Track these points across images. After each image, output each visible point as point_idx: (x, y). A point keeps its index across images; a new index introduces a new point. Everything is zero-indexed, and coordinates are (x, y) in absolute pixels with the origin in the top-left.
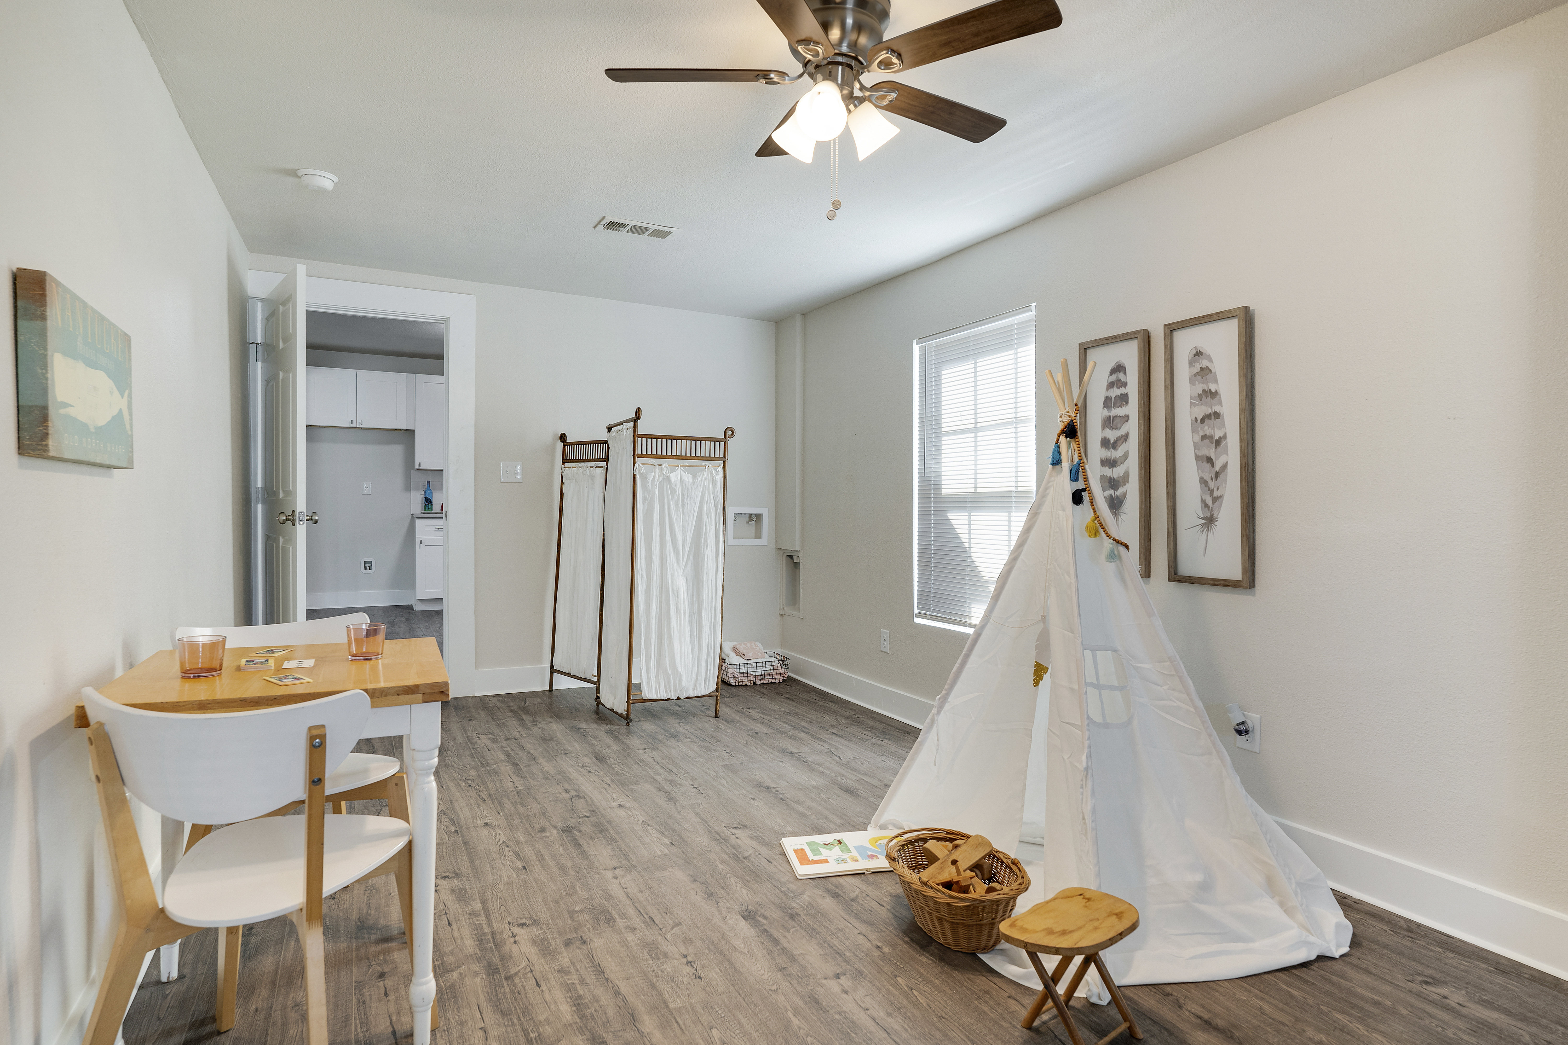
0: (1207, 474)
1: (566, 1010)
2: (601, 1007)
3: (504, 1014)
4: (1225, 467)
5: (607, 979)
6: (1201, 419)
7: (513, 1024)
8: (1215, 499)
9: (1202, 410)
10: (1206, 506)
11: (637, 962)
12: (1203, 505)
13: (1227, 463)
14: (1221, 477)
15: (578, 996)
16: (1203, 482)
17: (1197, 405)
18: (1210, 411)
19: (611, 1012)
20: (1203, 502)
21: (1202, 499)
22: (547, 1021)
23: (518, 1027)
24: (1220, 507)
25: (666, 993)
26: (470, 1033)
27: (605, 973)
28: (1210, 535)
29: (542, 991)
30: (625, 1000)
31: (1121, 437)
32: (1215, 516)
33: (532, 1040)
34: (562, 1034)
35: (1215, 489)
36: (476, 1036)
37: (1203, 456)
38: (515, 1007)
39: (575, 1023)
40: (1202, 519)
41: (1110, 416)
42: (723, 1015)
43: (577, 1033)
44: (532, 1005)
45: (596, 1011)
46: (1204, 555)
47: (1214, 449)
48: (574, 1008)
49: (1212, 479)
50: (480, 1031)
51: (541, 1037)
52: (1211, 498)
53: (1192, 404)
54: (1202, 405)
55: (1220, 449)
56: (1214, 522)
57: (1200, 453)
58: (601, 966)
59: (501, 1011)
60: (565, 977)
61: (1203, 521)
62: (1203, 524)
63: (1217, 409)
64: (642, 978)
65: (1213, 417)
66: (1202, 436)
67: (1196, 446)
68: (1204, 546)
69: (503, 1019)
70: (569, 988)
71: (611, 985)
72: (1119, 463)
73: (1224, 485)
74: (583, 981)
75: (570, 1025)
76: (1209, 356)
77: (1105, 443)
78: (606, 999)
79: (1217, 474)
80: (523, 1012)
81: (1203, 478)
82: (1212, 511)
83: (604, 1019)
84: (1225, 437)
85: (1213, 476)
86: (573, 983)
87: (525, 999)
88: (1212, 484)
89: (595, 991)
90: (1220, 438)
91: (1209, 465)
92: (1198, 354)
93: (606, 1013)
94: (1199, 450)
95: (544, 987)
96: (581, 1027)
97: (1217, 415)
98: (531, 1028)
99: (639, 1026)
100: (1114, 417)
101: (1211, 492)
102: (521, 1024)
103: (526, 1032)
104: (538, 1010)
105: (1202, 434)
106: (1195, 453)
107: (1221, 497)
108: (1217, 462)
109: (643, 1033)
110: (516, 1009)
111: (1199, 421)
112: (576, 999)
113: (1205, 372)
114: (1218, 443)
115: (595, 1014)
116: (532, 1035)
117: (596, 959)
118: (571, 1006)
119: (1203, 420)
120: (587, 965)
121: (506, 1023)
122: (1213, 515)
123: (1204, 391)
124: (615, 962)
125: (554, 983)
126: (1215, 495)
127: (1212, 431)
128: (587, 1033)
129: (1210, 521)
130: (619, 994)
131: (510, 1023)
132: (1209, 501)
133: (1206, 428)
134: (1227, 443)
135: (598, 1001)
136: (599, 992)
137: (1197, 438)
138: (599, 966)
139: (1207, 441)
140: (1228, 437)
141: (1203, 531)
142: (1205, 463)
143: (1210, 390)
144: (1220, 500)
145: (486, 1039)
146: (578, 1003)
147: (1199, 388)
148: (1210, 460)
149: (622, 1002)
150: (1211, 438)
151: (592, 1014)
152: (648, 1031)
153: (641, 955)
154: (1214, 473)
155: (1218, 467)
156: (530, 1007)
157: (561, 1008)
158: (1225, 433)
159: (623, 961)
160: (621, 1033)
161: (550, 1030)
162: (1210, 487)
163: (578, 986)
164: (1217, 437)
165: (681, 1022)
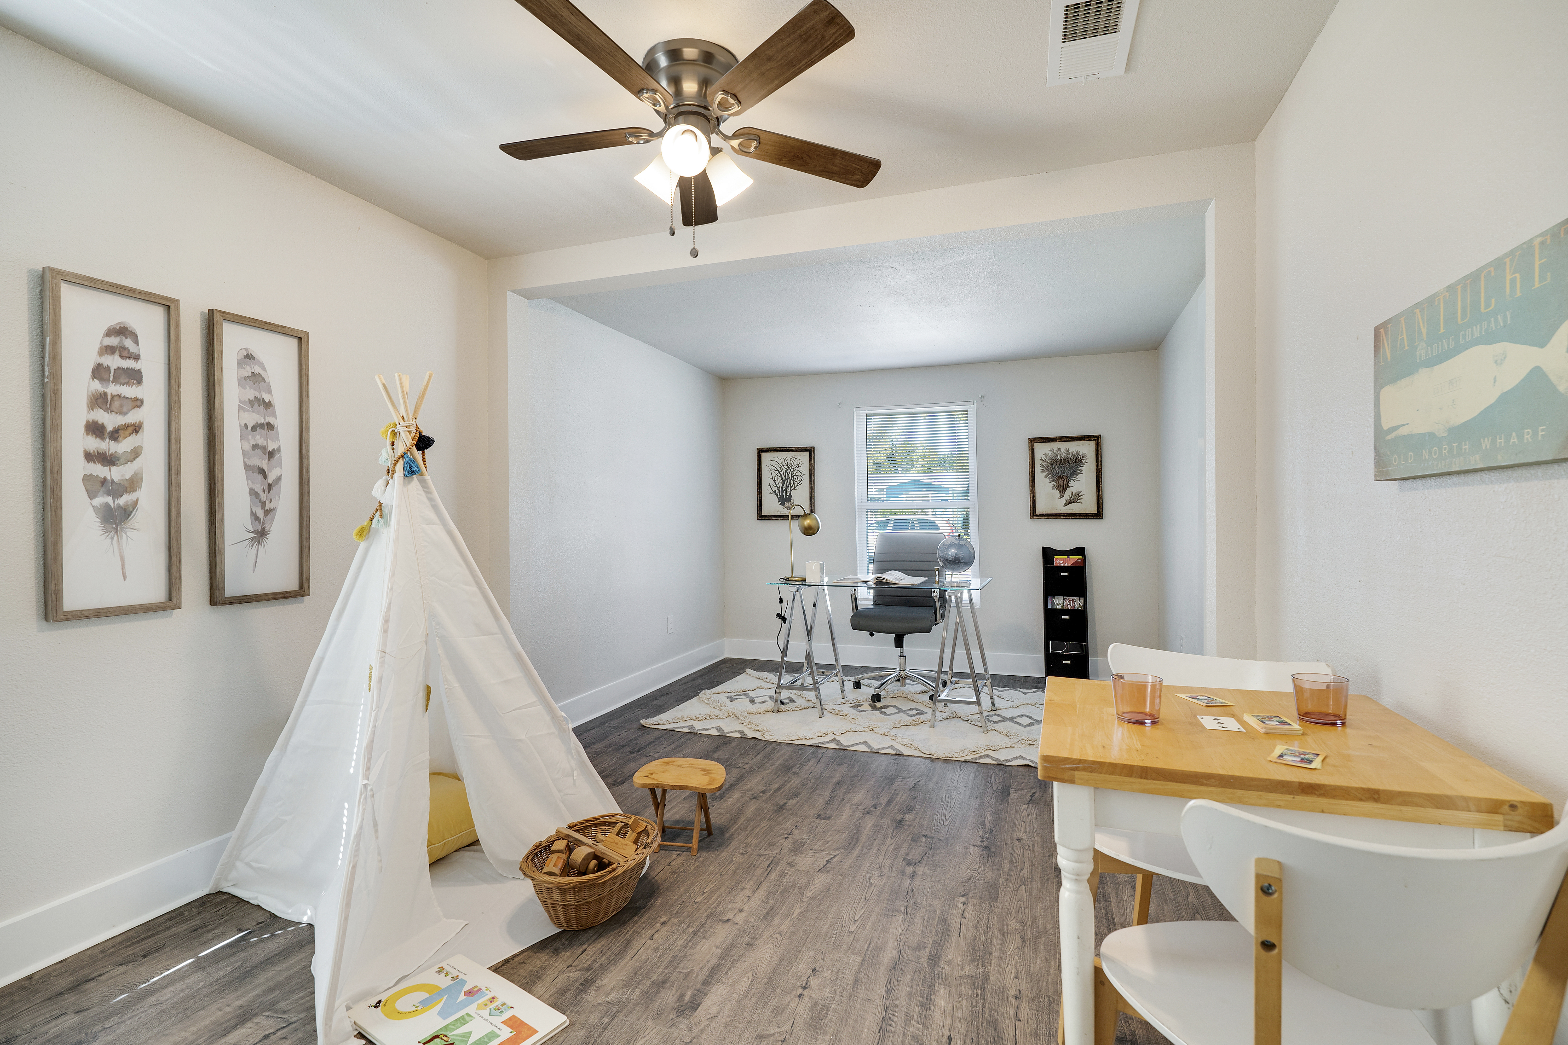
0: (258, 486)
1: (940, 1001)
2: (912, 986)
3: (994, 1024)
4: (278, 479)
5: (886, 1010)
6: (252, 427)
7: (991, 1010)
8: (267, 512)
9: (254, 418)
10: (257, 518)
11: (846, 1012)
12: (253, 518)
13: (281, 476)
14: (274, 489)
15: (922, 1006)
16: (253, 493)
17: (248, 411)
18: (262, 421)
19: (907, 979)
20: (254, 515)
21: (252, 512)
22: (961, 997)
23: (988, 1005)
24: (273, 520)
25: (853, 970)
26: (1030, 1021)
27: (882, 1017)
28: (261, 549)
29: (950, 1030)
30: (889, 981)
31: (127, 426)
32: (267, 529)
33: (981, 988)
34: (956, 980)
35: (267, 502)
36: (1026, 1016)
37: (254, 466)
38: (982, 1026)
39: (941, 984)
40: (252, 532)
41: (105, 394)
42: (835, 936)
43: (944, 976)
44: (966, 1020)
45: (917, 985)
46: (254, 571)
47: (266, 461)
48: (933, 997)
49: (264, 491)
50: (1021, 1019)
51: (973, 987)
52: (263, 510)
53: (240, 408)
54: (253, 412)
55: (273, 461)
56: (266, 535)
57: (248, 463)
58: (879, 1027)
59: (996, 1029)
60: (921, 1034)
61: (253, 535)
62: (253, 538)
63: (271, 420)
64: (857, 995)
65: (266, 427)
66: (253, 445)
67: (245, 454)
68: (254, 561)
69: (997, 1019)
70: (924, 1019)
71: (887, 1003)
72: (122, 460)
73: (277, 498)
74: (908, 1018)
75: (945, 985)
76: (263, 363)
77: (95, 429)
78: (902, 991)
79: (270, 487)
80: (977, 1017)
81: (254, 490)
82: (263, 523)
83: (917, 975)
84: (279, 450)
85: (266, 488)
86: (918, 1022)
87: (970, 1029)
88: (263, 496)
89: (905, 1003)
90: (274, 450)
91: (260, 477)
92: (249, 357)
93: (912, 979)
94: (249, 459)
95: (946, 1033)
96: (938, 978)
97: (270, 426)
98: (977, 999)
99: (897, 957)
100: (113, 397)
101: (263, 504)
102: (984, 1006)
103: (983, 998)
104: (964, 1012)
105: (253, 442)
106: (244, 462)
107: (274, 509)
108: (270, 474)
109: (898, 952)
110: (982, 1023)
111: (250, 428)
112: (925, 1005)
113: (256, 379)
114: (271, 455)
115: (920, 983)
116: (979, 992)
117: (878, 1038)
118: (934, 1001)
119: (254, 428)
120: (891, 1036)
121: (996, 1014)
122: (264, 528)
123: (256, 398)
124: (864, 1024)
125: (934, 1032)
126: (267, 507)
127: (265, 442)
128: (937, 972)
129: (261, 534)
130: (888, 990)
131: (993, 1012)
132: (260, 514)
133: (258, 437)
134: (280, 456)
135: (910, 993)
136: (902, 1001)
137: (247, 447)
138: (881, 1028)
139: (258, 451)
140: (282, 450)
141: (252, 546)
142: (256, 474)
143: (263, 399)
144: (273, 513)
145: (1017, 1008)
146: (927, 1001)
147: (251, 394)
148: (263, 472)
149: (892, 982)
150: (264, 448)
151: (923, 985)
152: (893, 951)
153: (834, 1019)
154: (267, 485)
155: (270, 479)
156: (969, 1019)
157: (943, 1003)
158: (280, 447)
159: (856, 1021)
160: (913, 959)
161: (963, 989)
162: (262, 499)
163: (915, 1017)
164: (270, 449)
165: (867, 945)
